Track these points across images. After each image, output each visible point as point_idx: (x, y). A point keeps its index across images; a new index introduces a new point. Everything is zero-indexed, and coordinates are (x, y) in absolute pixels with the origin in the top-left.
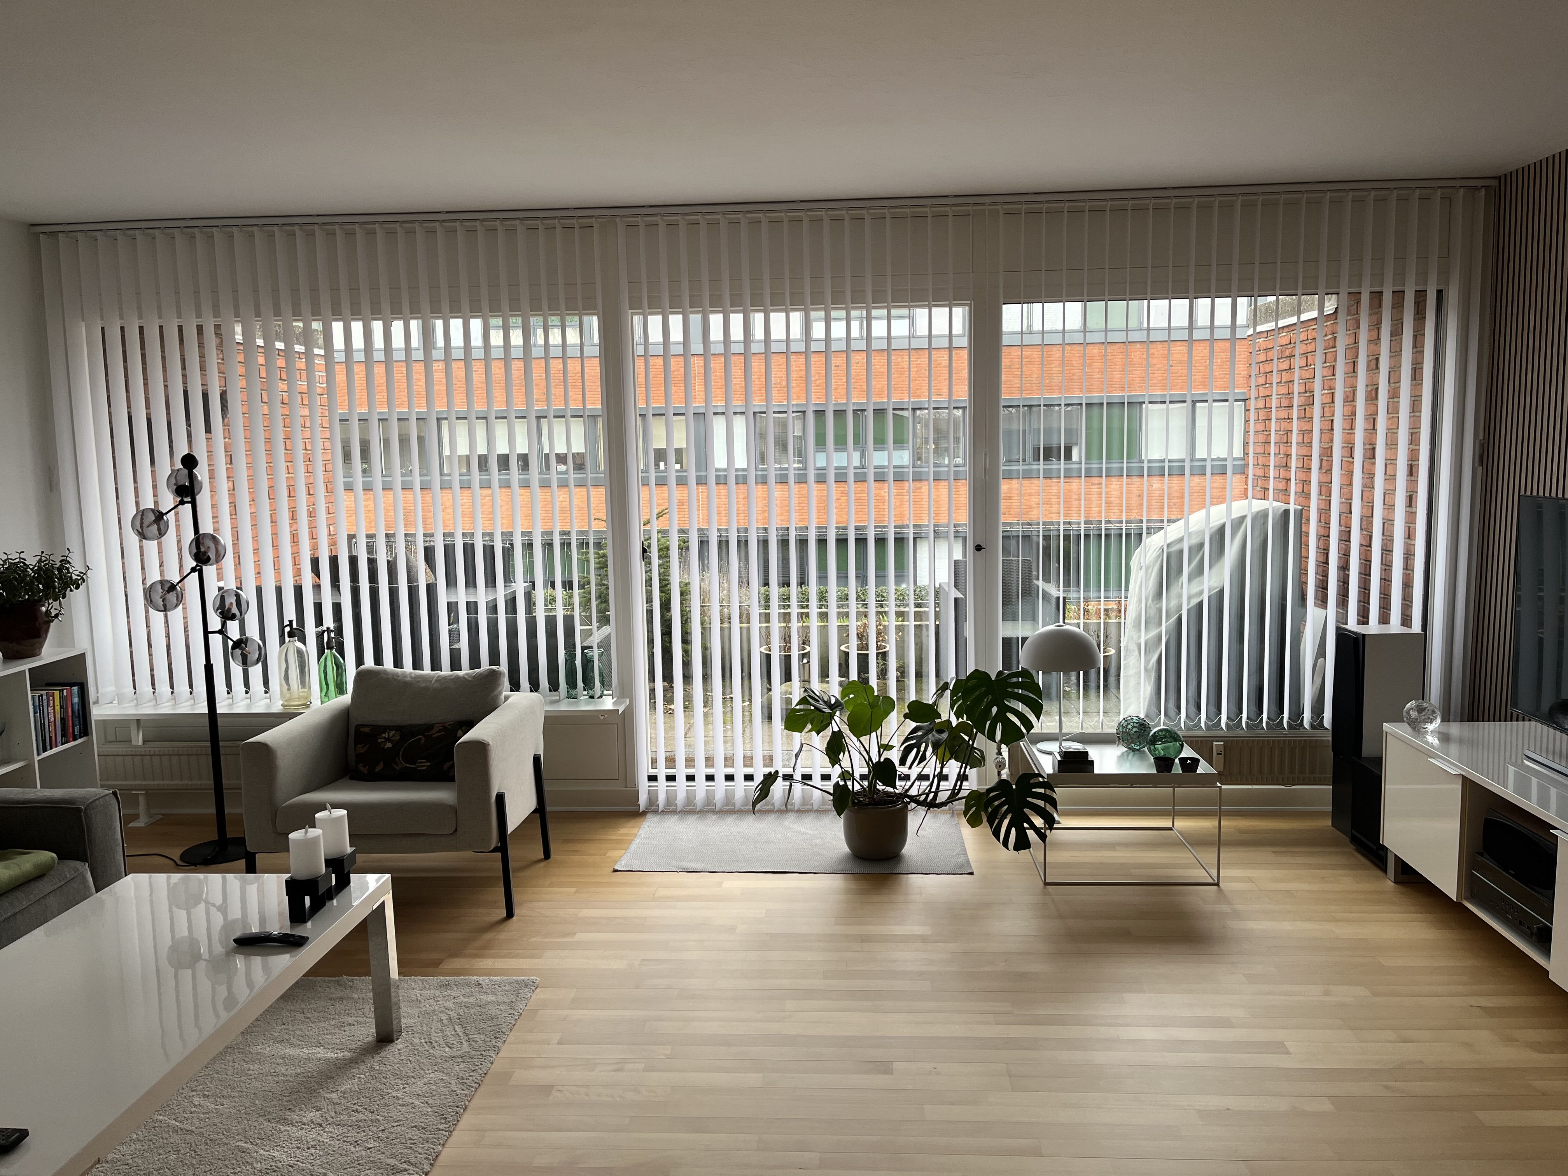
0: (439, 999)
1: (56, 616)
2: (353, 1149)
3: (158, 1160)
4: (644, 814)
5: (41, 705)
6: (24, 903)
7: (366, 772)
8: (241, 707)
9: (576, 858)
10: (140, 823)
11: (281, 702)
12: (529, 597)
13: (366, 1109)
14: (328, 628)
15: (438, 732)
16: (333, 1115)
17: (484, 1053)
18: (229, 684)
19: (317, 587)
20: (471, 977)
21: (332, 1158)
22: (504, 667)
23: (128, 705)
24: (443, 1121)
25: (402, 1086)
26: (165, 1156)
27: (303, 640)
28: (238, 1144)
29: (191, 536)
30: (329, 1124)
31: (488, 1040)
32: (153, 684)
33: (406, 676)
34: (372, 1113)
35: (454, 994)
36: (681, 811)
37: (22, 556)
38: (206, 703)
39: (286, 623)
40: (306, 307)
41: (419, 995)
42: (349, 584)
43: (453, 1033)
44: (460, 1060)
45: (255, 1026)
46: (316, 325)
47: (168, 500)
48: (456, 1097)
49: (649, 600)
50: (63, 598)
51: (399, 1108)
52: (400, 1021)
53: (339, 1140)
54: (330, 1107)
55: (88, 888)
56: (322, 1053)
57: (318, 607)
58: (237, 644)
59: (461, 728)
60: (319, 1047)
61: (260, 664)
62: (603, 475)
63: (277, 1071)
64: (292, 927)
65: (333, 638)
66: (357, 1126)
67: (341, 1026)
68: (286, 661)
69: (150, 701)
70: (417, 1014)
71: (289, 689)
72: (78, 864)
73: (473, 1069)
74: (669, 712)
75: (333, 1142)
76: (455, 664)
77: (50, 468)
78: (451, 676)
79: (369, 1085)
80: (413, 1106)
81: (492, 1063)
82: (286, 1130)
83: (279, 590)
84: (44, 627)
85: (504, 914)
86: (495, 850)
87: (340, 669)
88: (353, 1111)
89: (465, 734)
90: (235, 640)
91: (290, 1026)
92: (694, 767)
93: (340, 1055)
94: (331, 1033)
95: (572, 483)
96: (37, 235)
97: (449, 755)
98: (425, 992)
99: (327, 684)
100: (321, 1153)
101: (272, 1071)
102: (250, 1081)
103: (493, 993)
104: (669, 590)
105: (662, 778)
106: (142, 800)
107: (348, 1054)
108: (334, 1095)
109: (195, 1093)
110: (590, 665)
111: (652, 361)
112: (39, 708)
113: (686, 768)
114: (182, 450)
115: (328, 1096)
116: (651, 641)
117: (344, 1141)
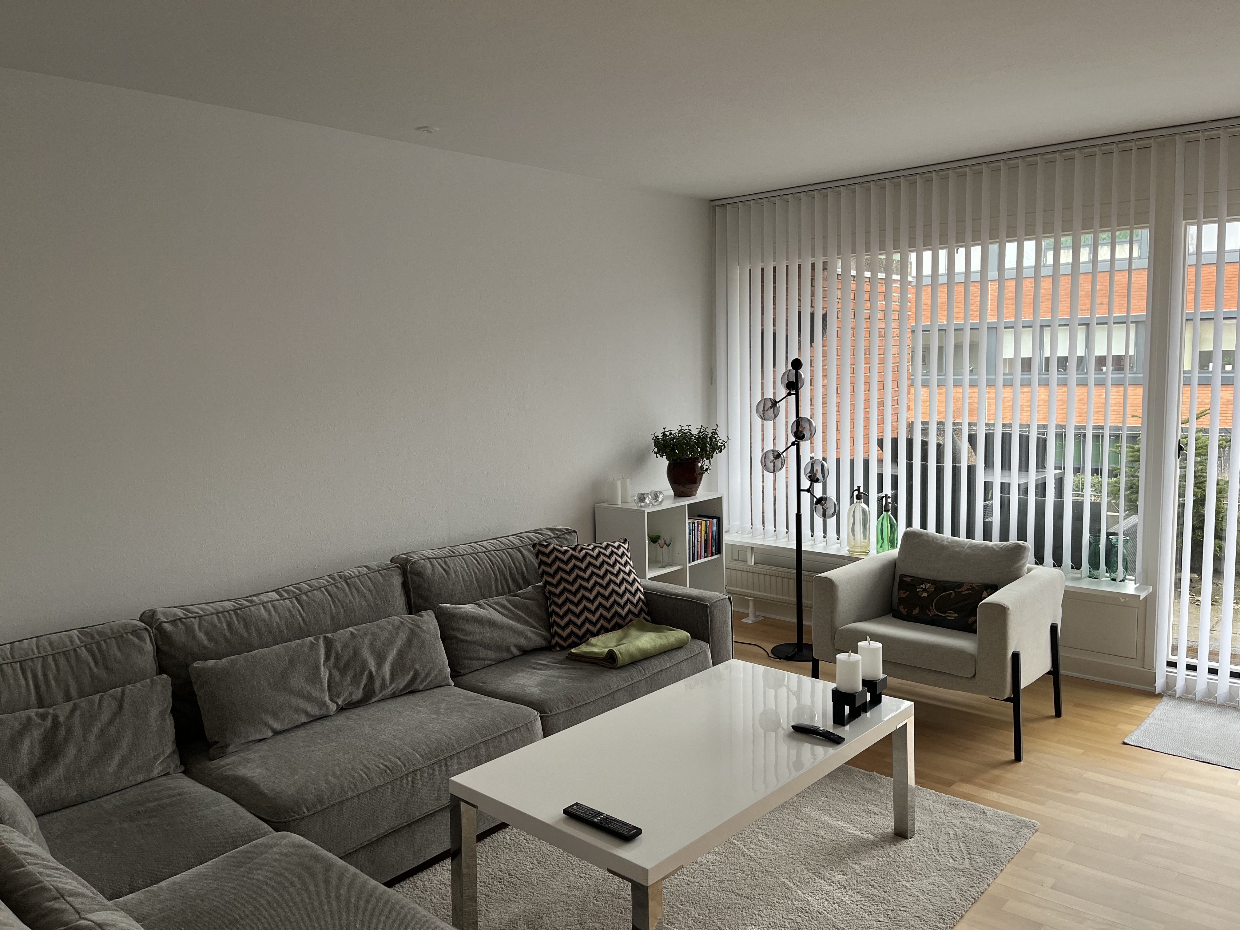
0: (948, 815)
1: (706, 470)
2: (867, 917)
3: (729, 873)
4: (1160, 696)
5: (693, 529)
6: (668, 664)
7: (905, 613)
8: (819, 548)
9: (1087, 723)
10: (749, 620)
11: (848, 548)
12: (1060, 483)
13: (880, 887)
14: (886, 495)
15: (966, 590)
16: (855, 883)
17: (982, 874)
18: (812, 530)
19: (881, 461)
20: (978, 804)
21: (850, 918)
22: (1030, 544)
23: (746, 536)
24: (942, 921)
25: (911, 879)
26: (734, 872)
27: (867, 503)
28: (784, 880)
29: (794, 418)
30: (851, 889)
31: (988, 864)
32: (763, 523)
33: (943, 541)
34: (885, 892)
35: (961, 814)
36: (1200, 701)
37: (690, 428)
38: (795, 542)
39: (856, 488)
40: (889, 243)
41: (932, 806)
42: (905, 461)
43: (958, 848)
44: (961, 873)
45: (807, 792)
46: (897, 257)
47: (783, 392)
48: (954, 905)
49: (1182, 495)
50: (712, 458)
51: (907, 896)
52: (914, 824)
53: (857, 905)
54: (853, 876)
55: (708, 661)
56: (851, 829)
57: (880, 477)
58: (820, 501)
59: (986, 590)
60: (850, 824)
61: (835, 516)
62: (1141, 375)
63: (818, 832)
64: (834, 727)
65: (889, 503)
66: (872, 898)
67: (868, 812)
68: (854, 517)
69: (760, 535)
70: (928, 822)
71: (854, 539)
72: (703, 644)
73: (971, 885)
74: (1195, 603)
75: (852, 905)
76: (987, 536)
77: (711, 369)
78: (982, 545)
79: (884, 868)
80: (918, 899)
81: (989, 886)
82: (819, 882)
83: (852, 462)
84: (699, 477)
85: (1012, 756)
86: (1008, 700)
87: (893, 528)
88: (870, 885)
89: (989, 595)
90: (818, 497)
91: (831, 800)
92: (1217, 661)
93: (865, 836)
94: (860, 816)
95: (1109, 382)
96: (714, 207)
97: (974, 612)
98: (936, 805)
99: (882, 539)
100: (843, 911)
101: (815, 831)
102: (798, 834)
103: (995, 824)
104: (1205, 487)
105: (1182, 666)
106: (751, 604)
107: (871, 837)
108: (857, 867)
109: (760, 831)
110: (1114, 550)
111: (1204, 270)
112: (692, 531)
113: (1209, 660)
114: (794, 356)
115: (853, 866)
116: (1180, 534)
117: (861, 908)
